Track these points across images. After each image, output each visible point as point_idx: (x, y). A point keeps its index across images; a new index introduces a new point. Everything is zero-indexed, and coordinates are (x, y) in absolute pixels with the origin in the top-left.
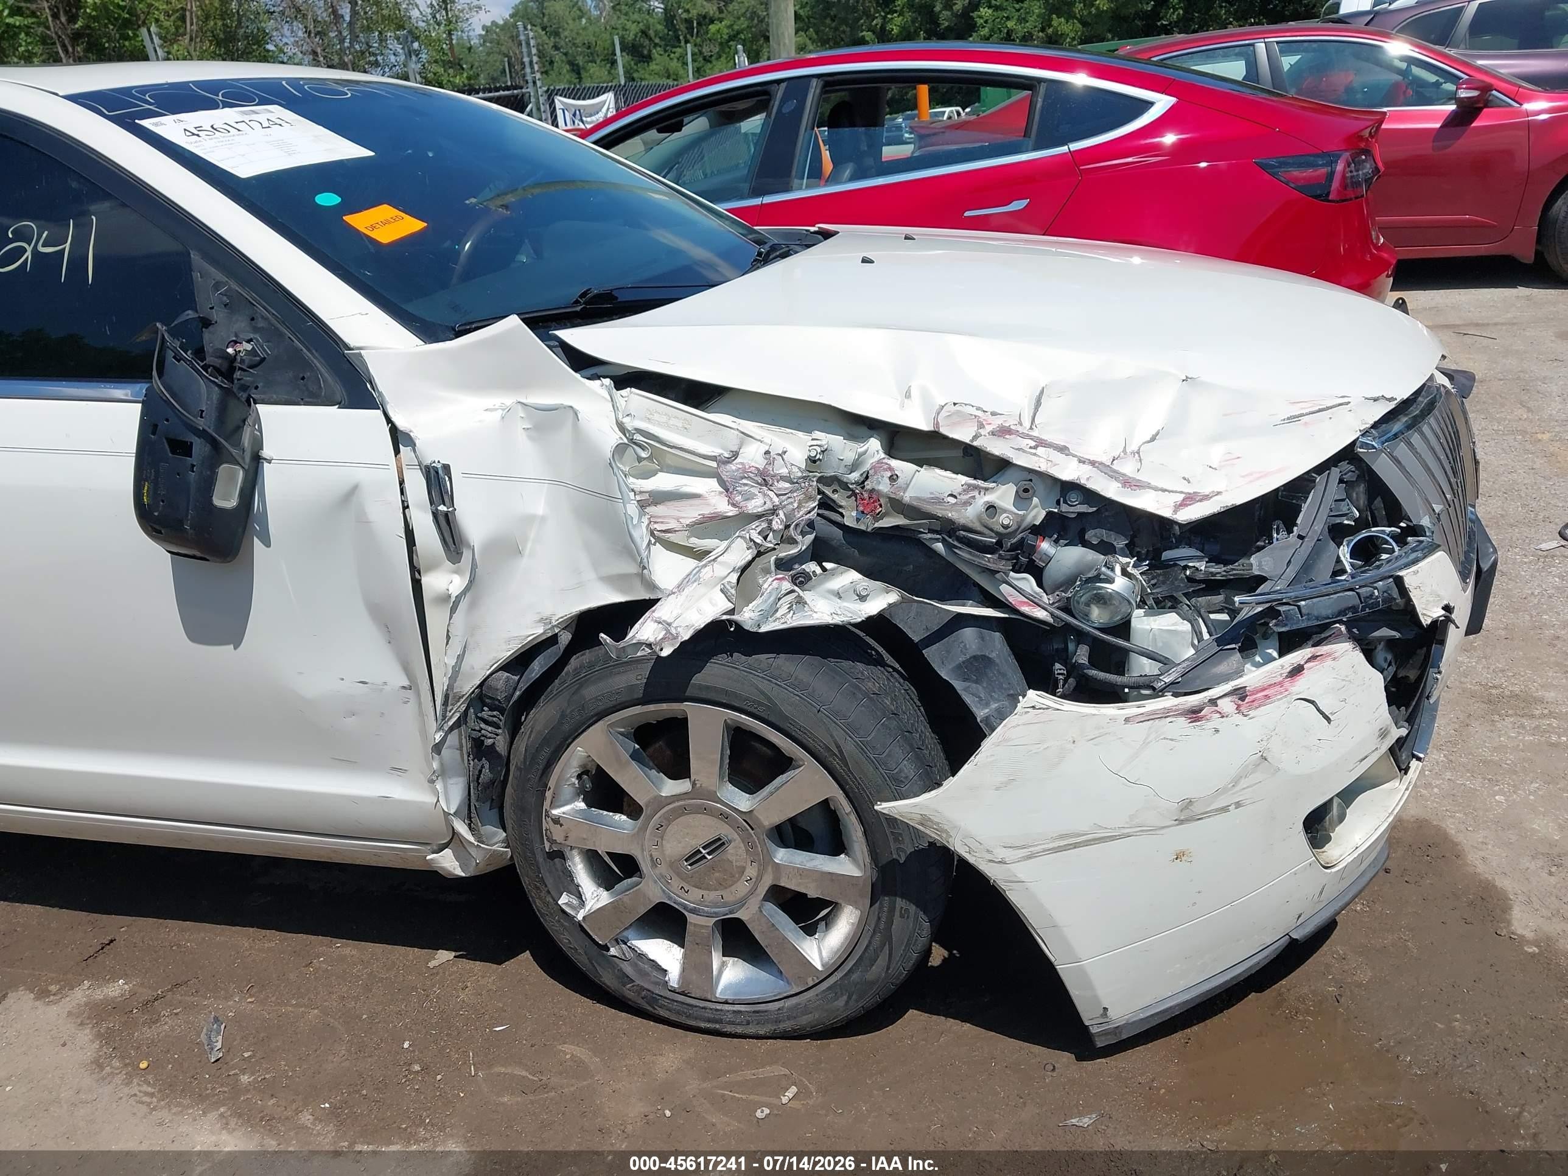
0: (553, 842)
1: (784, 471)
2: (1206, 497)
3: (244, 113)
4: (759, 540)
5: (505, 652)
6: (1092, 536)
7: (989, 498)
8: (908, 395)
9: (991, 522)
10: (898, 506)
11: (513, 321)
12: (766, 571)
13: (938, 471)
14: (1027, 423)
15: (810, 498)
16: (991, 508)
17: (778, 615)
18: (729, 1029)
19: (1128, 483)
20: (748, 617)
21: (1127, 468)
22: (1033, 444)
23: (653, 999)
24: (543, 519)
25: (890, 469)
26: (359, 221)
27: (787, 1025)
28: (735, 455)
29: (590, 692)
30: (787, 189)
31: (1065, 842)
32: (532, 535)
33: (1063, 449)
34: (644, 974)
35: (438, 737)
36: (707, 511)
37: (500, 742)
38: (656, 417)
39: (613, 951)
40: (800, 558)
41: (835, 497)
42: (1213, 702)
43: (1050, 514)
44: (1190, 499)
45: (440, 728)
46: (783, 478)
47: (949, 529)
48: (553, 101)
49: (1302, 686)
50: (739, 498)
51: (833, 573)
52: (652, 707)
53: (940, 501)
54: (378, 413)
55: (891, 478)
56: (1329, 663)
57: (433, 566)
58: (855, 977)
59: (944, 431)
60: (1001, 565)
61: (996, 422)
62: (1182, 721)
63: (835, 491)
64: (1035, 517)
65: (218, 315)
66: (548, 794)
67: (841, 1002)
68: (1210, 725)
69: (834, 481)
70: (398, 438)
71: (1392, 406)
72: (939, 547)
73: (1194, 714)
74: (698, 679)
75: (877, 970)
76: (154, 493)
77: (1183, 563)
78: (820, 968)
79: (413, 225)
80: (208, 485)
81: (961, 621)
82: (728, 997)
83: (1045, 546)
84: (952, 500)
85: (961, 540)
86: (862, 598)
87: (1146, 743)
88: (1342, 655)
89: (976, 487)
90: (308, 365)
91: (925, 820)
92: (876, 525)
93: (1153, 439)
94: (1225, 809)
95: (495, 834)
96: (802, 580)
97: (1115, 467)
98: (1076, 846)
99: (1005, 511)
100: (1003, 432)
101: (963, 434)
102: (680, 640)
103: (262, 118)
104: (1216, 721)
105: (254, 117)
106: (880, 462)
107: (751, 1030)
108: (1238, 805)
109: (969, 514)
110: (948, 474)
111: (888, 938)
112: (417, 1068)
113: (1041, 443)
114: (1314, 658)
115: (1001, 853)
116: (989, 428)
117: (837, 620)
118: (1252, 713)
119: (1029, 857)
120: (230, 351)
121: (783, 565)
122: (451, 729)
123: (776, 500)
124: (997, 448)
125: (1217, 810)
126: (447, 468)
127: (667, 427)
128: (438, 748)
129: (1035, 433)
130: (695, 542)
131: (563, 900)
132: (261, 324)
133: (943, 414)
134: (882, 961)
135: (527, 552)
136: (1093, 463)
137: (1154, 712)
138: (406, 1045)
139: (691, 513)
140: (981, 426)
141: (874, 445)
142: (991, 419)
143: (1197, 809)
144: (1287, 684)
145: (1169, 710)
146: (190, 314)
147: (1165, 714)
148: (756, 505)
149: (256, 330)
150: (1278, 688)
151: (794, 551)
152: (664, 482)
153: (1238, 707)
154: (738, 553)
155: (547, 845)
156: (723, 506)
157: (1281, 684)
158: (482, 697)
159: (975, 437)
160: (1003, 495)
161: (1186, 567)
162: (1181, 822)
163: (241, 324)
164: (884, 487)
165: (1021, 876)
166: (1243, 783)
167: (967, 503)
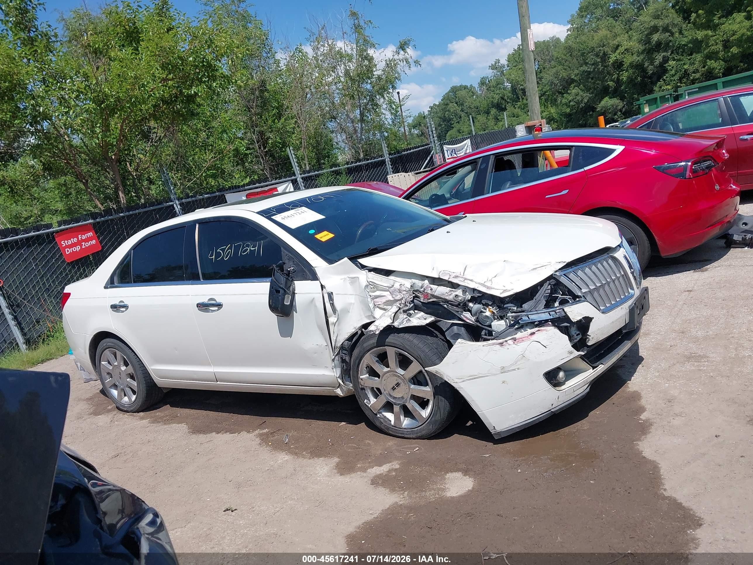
0: (361, 385)
1: (404, 289)
2: (510, 291)
3: (296, 211)
4: (399, 306)
5: (347, 336)
6: (484, 302)
7: (456, 293)
8: (433, 269)
9: (456, 299)
10: (433, 296)
11: (346, 259)
12: (401, 313)
13: (442, 287)
14: (462, 274)
15: (411, 295)
16: (456, 296)
17: (404, 323)
18: (406, 436)
19: (488, 288)
20: (396, 324)
21: (488, 284)
22: (464, 279)
23: (388, 428)
24: (354, 304)
25: (430, 287)
26: (318, 236)
27: (419, 434)
28: (393, 286)
29: (365, 345)
30: (483, 195)
31: (471, 378)
32: (351, 308)
33: (472, 280)
34: (386, 422)
35: (333, 357)
36: (387, 299)
37: (347, 359)
38: (375, 278)
39: (378, 416)
40: (409, 310)
41: (418, 295)
42: (506, 341)
43: (471, 296)
44: (505, 291)
45: (334, 355)
46: (404, 291)
47: (447, 301)
48: (443, 147)
49: (534, 337)
50: (394, 296)
51: (417, 313)
52: (379, 348)
53: (443, 294)
54: (318, 281)
55: (431, 289)
56: (544, 332)
57: (331, 316)
58: (433, 419)
59: (441, 277)
60: (459, 310)
61: (454, 275)
62: (498, 346)
63: (418, 293)
64: (468, 297)
65: (286, 262)
66: (359, 372)
67: (431, 427)
68: (506, 347)
69: (417, 291)
70: (322, 287)
71: (565, 264)
72: (445, 306)
73: (501, 344)
74: (387, 340)
75: (438, 417)
76: (273, 302)
77: (509, 308)
78: (425, 417)
79: (331, 236)
80: (283, 299)
81: (453, 324)
82: (406, 427)
83: (471, 305)
84: (447, 294)
85: (450, 304)
86: (425, 319)
87: (489, 352)
88: (550, 330)
89: (452, 291)
90: (305, 272)
91: (437, 372)
92: (429, 301)
93: (495, 277)
94: (514, 370)
95: (349, 385)
96: (410, 315)
97: (485, 284)
98: (475, 378)
99: (460, 296)
100: (456, 277)
101: (446, 278)
102: (380, 330)
103: (300, 212)
104: (508, 346)
105: (298, 211)
106: (427, 285)
107: (411, 436)
108: (518, 369)
109: (450, 298)
110: (446, 288)
111: (439, 408)
112: (331, 444)
113: (466, 279)
114: (539, 330)
115: (456, 380)
116: (452, 276)
117: (418, 325)
118: (518, 344)
119: (463, 381)
120: (289, 269)
121: (405, 311)
122: (336, 355)
123: (403, 296)
124: (455, 281)
125: (512, 370)
126: (332, 293)
127: (378, 280)
128: (333, 360)
129: (464, 277)
130: (385, 307)
131: (366, 401)
132: (295, 263)
133: (441, 273)
134: (438, 415)
135: (350, 312)
136: (479, 284)
137: (490, 344)
138: (329, 440)
139: (384, 300)
140: (450, 276)
141: (426, 282)
142: (453, 274)
143: (506, 369)
144: (530, 337)
145: (494, 343)
146: (281, 262)
147: (493, 344)
148: (398, 298)
149: (294, 264)
150: (526, 338)
151: (407, 308)
152: (378, 293)
153: (514, 342)
154: (394, 309)
155: (360, 386)
156: (391, 298)
157: (527, 337)
158: (342, 347)
159: (449, 278)
160: (459, 292)
161: (510, 309)
162: (502, 373)
163: (291, 263)
164: (429, 292)
165: (462, 387)
166: (519, 363)
167: (450, 295)
